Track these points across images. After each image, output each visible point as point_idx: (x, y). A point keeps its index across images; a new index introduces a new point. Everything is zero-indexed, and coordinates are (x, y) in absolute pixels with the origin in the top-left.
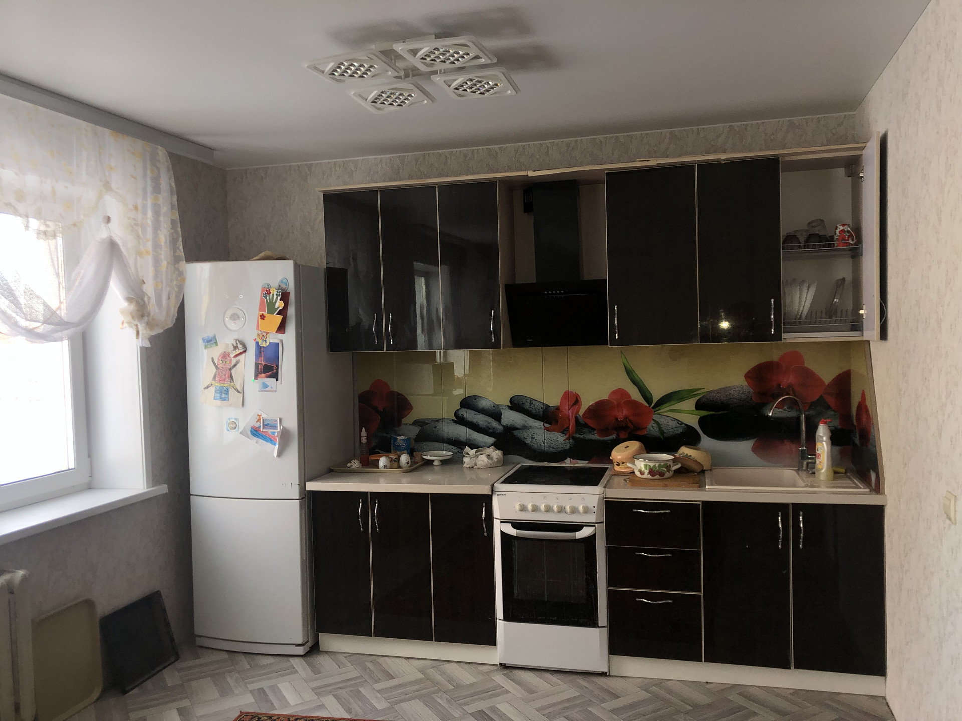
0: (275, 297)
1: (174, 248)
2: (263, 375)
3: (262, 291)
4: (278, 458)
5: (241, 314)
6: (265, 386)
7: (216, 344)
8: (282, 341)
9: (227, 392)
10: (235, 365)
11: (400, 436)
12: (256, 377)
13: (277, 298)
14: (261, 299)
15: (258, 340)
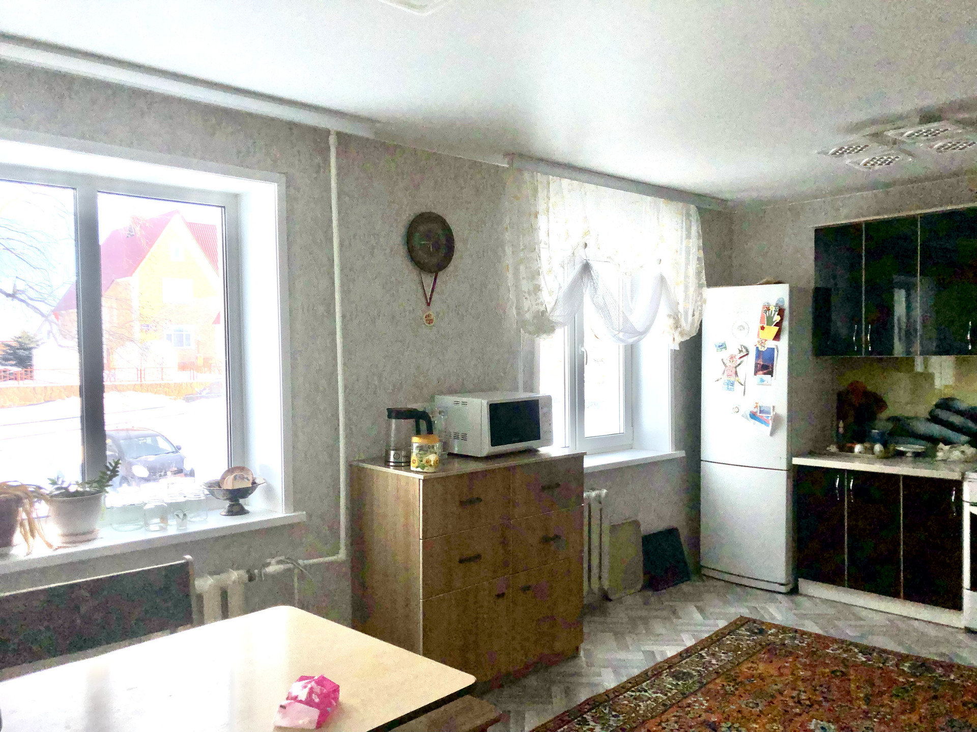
0: (773, 312)
1: (699, 279)
2: (761, 372)
3: (763, 308)
4: (771, 438)
5: (746, 326)
6: (762, 381)
7: (725, 348)
8: (777, 346)
9: (732, 384)
10: (739, 365)
11: (875, 429)
12: (755, 374)
13: (774, 314)
14: (762, 314)
15: (758, 346)
